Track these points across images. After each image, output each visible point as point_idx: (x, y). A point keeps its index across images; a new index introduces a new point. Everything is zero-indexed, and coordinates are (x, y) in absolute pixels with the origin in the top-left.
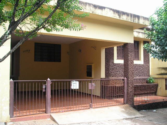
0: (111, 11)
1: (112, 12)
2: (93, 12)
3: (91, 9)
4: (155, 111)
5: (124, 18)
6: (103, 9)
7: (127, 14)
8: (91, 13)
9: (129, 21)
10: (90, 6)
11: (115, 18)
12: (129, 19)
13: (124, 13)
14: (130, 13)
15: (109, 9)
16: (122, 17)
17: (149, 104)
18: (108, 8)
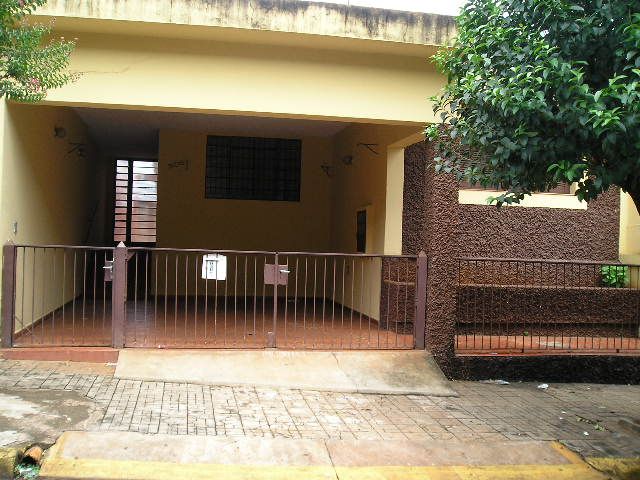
0: (333, 12)
1: (335, 16)
2: (254, 25)
3: (250, 15)
4: (545, 386)
5: (393, 33)
6: (300, 12)
7: (409, 19)
8: (249, 27)
9: (417, 41)
10: (245, 6)
11: (352, 35)
12: (416, 36)
13: (390, 16)
14: (419, 14)
15: (323, 9)
16: (381, 30)
17: (529, 360)
18: (320, 5)
